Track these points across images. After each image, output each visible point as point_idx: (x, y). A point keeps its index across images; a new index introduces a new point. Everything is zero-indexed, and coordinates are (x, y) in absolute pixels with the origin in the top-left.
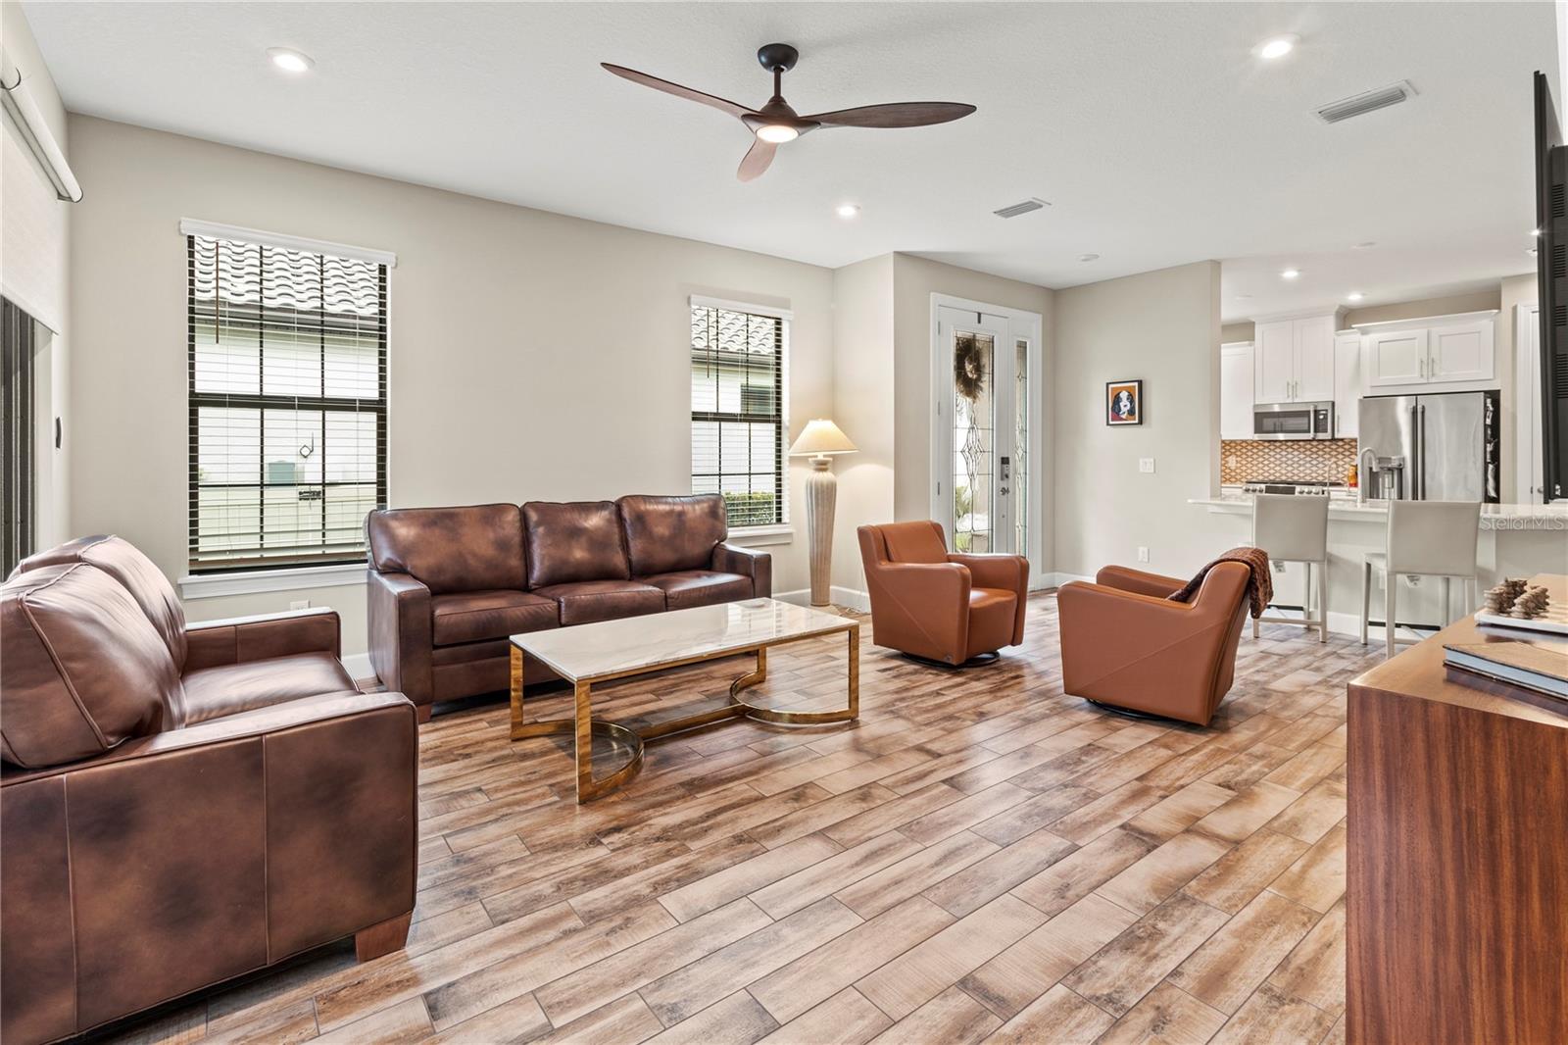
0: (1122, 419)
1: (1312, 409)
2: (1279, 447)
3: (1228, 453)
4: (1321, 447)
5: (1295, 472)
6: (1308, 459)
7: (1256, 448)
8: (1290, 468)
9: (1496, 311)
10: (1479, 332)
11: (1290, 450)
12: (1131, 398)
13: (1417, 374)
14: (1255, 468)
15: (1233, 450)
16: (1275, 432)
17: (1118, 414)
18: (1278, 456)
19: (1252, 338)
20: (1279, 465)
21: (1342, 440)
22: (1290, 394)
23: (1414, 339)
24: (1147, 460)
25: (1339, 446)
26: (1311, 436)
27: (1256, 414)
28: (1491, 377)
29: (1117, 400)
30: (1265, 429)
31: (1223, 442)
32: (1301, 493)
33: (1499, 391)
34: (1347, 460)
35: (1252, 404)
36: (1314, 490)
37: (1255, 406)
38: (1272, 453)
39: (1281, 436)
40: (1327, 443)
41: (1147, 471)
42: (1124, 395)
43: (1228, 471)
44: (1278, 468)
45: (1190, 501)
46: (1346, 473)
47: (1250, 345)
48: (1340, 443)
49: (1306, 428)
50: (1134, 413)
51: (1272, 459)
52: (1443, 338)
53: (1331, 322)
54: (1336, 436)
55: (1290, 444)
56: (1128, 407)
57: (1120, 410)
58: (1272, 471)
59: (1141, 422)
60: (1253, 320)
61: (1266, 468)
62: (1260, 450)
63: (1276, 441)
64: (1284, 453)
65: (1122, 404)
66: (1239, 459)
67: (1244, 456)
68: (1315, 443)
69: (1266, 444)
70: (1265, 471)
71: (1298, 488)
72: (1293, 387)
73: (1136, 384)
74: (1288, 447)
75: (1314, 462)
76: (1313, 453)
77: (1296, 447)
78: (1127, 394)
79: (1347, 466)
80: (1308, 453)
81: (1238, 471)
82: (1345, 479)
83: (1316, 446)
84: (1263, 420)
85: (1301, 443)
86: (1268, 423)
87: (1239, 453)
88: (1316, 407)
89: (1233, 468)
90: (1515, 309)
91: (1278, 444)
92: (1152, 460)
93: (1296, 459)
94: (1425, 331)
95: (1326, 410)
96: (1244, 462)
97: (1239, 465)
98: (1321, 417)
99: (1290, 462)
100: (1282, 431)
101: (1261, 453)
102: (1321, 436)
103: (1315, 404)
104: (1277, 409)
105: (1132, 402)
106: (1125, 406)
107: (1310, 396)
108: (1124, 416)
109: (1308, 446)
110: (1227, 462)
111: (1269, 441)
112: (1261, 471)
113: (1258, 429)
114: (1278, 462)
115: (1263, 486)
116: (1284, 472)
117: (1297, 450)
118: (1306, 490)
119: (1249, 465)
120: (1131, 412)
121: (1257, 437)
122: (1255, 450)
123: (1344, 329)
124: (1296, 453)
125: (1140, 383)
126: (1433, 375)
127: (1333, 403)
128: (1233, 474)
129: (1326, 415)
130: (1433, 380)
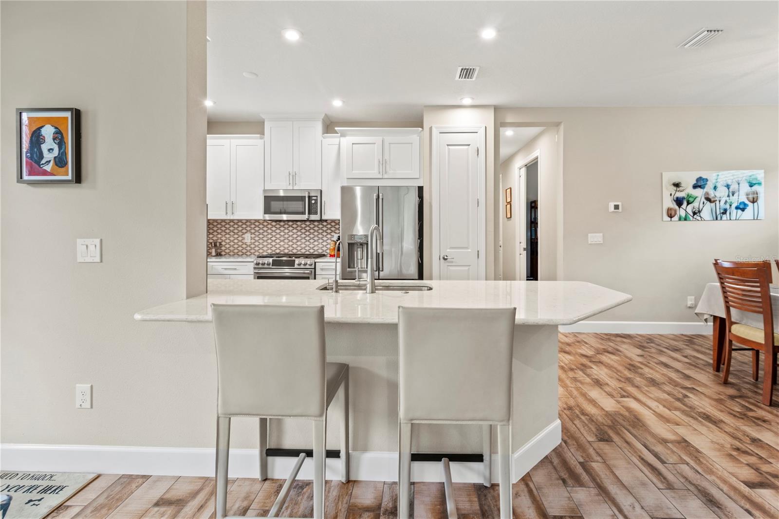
0: (45, 173)
1: (307, 195)
2: (283, 226)
3: (244, 231)
4: (312, 226)
5: (295, 246)
6: (303, 236)
7: (266, 226)
8: (290, 243)
9: (421, 129)
10: (412, 143)
11: (291, 229)
12: (59, 138)
13: (376, 171)
14: (265, 244)
15: (248, 229)
16: (281, 213)
17: (38, 163)
18: (282, 234)
19: (262, 133)
20: (283, 241)
21: (326, 221)
22: (291, 182)
23: (375, 143)
24: (88, 241)
25: (324, 226)
26: (305, 217)
27: (265, 197)
28: (418, 177)
29: (37, 138)
30: (272, 210)
31: (208, 221)
32: (299, 265)
33: (423, 187)
34: (329, 236)
35: (263, 189)
36: (309, 262)
37: (265, 191)
38: (278, 231)
39: (285, 217)
40: (316, 223)
41: (89, 260)
42: (48, 132)
43: (244, 246)
44: (282, 243)
45: (138, 317)
46: (328, 246)
47: (261, 138)
48: (325, 224)
49: (301, 210)
50: (66, 164)
51: (278, 236)
52: (391, 145)
53: (319, 127)
54: (323, 218)
55: (290, 223)
56: (56, 152)
57: (41, 156)
58: (278, 246)
59: (78, 178)
60: (263, 116)
61: (274, 244)
62: (269, 229)
63: (280, 221)
64: (286, 231)
65: (44, 148)
66: (253, 236)
67: (257, 234)
68: (308, 223)
69: (274, 224)
70: (273, 246)
71: (297, 261)
72: (293, 177)
73: (68, 115)
74: (290, 226)
75: (308, 238)
76: (307, 231)
77: (295, 226)
78: (53, 130)
79: (329, 241)
80: (303, 231)
81: (253, 246)
82: (328, 251)
83: (308, 226)
84: (270, 202)
85: (299, 223)
86: (275, 205)
87: (253, 231)
88: (309, 193)
89: (248, 244)
90: (431, 129)
91: (282, 224)
92: (97, 241)
93: (295, 236)
94: (381, 138)
95: (317, 197)
96: (257, 239)
97: (253, 241)
98: (313, 202)
99: (290, 238)
100: (285, 213)
101: (269, 231)
102: (313, 217)
103: (309, 191)
104: (282, 194)
105: (61, 143)
106: (50, 150)
107: (305, 185)
108: (48, 168)
109: (303, 226)
110: (244, 239)
111: (276, 221)
112: (269, 246)
113: (267, 210)
114: (282, 239)
115: (271, 260)
116: (286, 246)
117: (296, 228)
118: (303, 262)
119: (261, 241)
120: (60, 162)
121: (268, 217)
122: (265, 229)
123: (327, 133)
124: (295, 231)
125: (77, 115)
126: (386, 173)
127: (321, 191)
128: (248, 248)
129: (316, 200)
130: (386, 176)
